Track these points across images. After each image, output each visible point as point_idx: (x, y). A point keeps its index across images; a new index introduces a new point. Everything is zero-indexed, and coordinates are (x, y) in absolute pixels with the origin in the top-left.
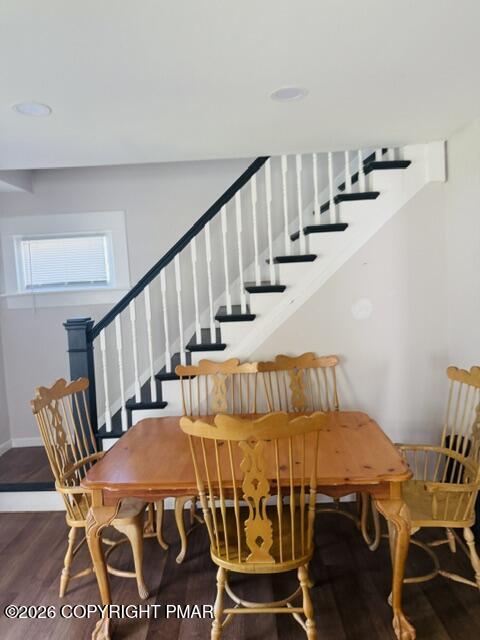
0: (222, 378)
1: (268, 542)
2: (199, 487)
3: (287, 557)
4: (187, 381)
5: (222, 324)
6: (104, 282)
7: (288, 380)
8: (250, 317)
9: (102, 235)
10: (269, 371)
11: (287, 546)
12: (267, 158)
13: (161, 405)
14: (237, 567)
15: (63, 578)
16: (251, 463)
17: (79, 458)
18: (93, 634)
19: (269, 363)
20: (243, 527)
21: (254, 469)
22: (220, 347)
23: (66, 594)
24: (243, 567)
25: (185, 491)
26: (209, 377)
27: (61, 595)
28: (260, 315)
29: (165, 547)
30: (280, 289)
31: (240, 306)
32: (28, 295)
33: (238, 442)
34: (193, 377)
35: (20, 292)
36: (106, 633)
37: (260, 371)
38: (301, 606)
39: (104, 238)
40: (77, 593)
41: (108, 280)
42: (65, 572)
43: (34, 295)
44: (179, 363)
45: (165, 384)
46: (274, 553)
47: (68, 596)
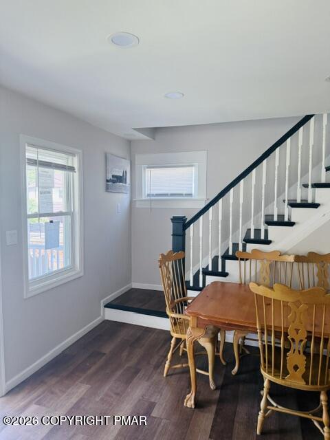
0: (267, 264)
1: (302, 369)
2: (258, 327)
3: (314, 383)
4: (242, 262)
5: (269, 227)
6: (191, 195)
7: (316, 270)
8: (291, 224)
9: (192, 166)
10: (303, 262)
11: (315, 376)
12: (312, 116)
13: (224, 274)
14: (279, 381)
15: (167, 366)
16: (296, 317)
17: (177, 298)
18: (185, 401)
19: (303, 256)
20: (285, 356)
21: (297, 321)
22: (267, 242)
23: (167, 375)
24: (283, 382)
25: (248, 327)
26: (258, 261)
27: (165, 375)
28: (298, 223)
29: (224, 363)
30: (315, 206)
31: (284, 216)
32: (148, 200)
33: (288, 302)
34: (247, 260)
35: (143, 198)
36: (193, 402)
37: (295, 261)
38: (321, 417)
39: (193, 168)
40: (173, 377)
41: (193, 193)
42: (168, 363)
43: (151, 200)
44: (238, 250)
45: (227, 262)
46: (305, 377)
47: (168, 377)
